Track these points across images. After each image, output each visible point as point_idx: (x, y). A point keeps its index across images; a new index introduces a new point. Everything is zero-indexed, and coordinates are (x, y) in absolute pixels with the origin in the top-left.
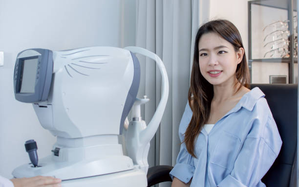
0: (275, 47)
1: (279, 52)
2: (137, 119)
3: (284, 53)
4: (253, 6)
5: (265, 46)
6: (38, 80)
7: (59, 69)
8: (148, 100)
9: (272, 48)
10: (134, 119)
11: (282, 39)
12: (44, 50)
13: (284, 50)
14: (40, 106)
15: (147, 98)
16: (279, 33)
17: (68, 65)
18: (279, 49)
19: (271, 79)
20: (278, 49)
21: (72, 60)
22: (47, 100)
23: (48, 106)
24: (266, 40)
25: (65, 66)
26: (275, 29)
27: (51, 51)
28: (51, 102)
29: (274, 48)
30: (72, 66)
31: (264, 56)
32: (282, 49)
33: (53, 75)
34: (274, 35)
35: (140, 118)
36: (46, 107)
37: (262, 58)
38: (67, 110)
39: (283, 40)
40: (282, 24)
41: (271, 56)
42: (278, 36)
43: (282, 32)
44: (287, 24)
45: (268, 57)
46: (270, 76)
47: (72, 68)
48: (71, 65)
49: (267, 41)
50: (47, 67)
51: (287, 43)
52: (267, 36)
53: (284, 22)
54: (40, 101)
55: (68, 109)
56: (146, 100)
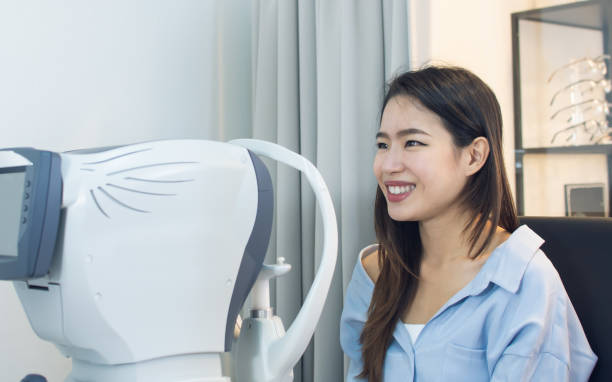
0: (577, 118)
1: (586, 130)
2: (261, 313)
3: (599, 132)
4: (523, 24)
5: (553, 117)
6: (25, 225)
7: (77, 197)
8: (288, 267)
9: (569, 120)
10: (255, 313)
11: (592, 100)
12: (41, 152)
13: (598, 124)
14: (31, 287)
15: (284, 262)
16: (585, 86)
17: (100, 188)
18: (588, 125)
19: (569, 193)
20: (584, 123)
21: (109, 175)
22: (48, 273)
23: (50, 287)
24: (555, 104)
25: (92, 191)
26: (575, 77)
27: (57, 156)
28: (58, 278)
29: (573, 123)
30: (109, 190)
31: (553, 141)
32: (594, 123)
33: (63, 213)
34: (574, 91)
35: (269, 310)
36: (46, 289)
37: (547, 144)
38: (97, 297)
39: (596, 102)
40: (591, 63)
41: (568, 140)
42: (582, 94)
43: (593, 84)
44: (603, 64)
45: (560, 142)
46: (566, 186)
47: (108, 195)
48: (105, 187)
49: (556, 106)
50: (47, 193)
51: (604, 108)
52: (558, 93)
53: (595, 61)
54: (32, 276)
55: (98, 294)
56: (282, 267)
